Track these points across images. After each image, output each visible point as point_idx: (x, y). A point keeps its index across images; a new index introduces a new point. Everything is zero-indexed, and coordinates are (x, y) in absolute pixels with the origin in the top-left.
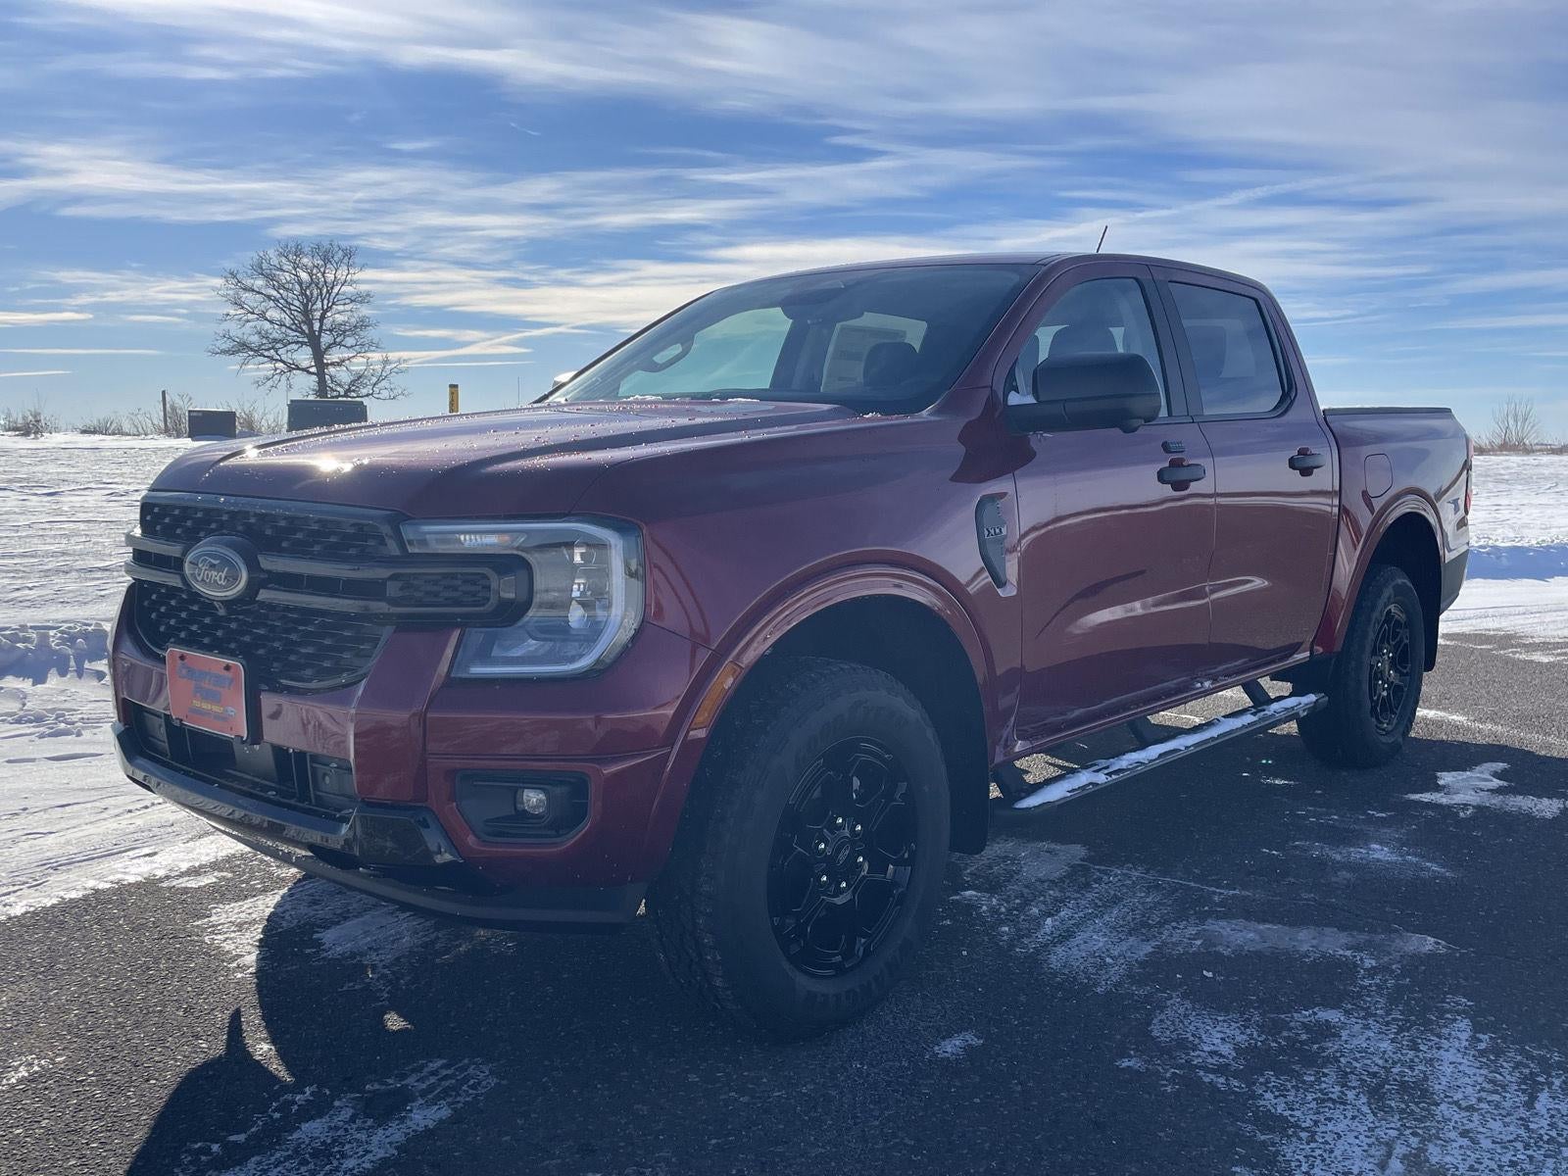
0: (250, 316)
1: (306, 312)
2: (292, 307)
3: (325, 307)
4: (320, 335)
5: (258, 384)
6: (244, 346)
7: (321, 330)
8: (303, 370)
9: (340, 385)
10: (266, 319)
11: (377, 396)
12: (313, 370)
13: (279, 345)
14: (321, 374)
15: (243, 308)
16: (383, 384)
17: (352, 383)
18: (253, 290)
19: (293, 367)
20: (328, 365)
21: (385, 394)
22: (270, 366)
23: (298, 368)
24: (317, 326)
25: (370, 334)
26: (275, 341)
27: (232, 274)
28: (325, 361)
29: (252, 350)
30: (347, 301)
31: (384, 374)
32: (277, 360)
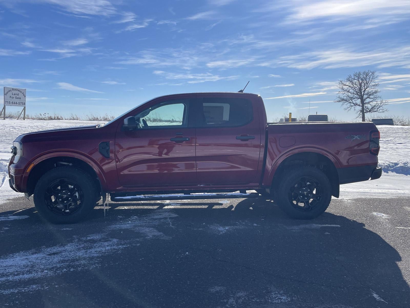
0: (345, 92)
1: (360, 89)
2: (356, 89)
3: (365, 88)
4: (363, 96)
5: (345, 109)
6: (343, 100)
7: (364, 94)
8: (358, 105)
9: (368, 109)
10: (349, 92)
11: (378, 111)
12: (361, 105)
13: (352, 99)
14: (363, 106)
15: (344, 90)
16: (381, 108)
17: (372, 108)
18: (346, 85)
19: (356, 104)
20: (365, 103)
21: (381, 111)
22: (349, 105)
23: (357, 105)
24: (363, 93)
25: (378, 94)
26: (352, 98)
27: (341, 81)
28: (364, 102)
29: (345, 100)
30: (372, 86)
31: (381, 105)
32: (351, 103)
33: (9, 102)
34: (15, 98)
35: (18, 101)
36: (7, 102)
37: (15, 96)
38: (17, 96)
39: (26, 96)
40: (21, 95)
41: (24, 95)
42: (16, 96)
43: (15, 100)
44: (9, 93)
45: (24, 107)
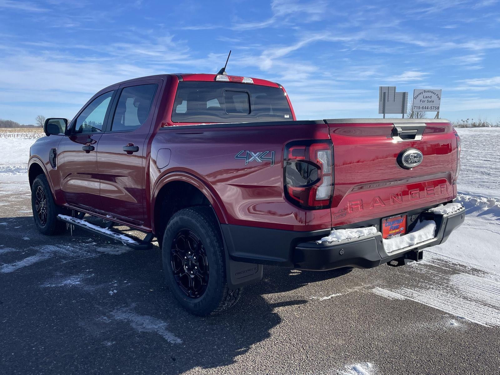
33: (418, 107)
34: (426, 101)
35: (430, 105)
36: (416, 107)
37: (426, 99)
38: (430, 99)
39: (441, 99)
40: (434, 98)
41: (438, 97)
42: (428, 99)
43: (426, 104)
44: (419, 96)
45: (438, 112)
